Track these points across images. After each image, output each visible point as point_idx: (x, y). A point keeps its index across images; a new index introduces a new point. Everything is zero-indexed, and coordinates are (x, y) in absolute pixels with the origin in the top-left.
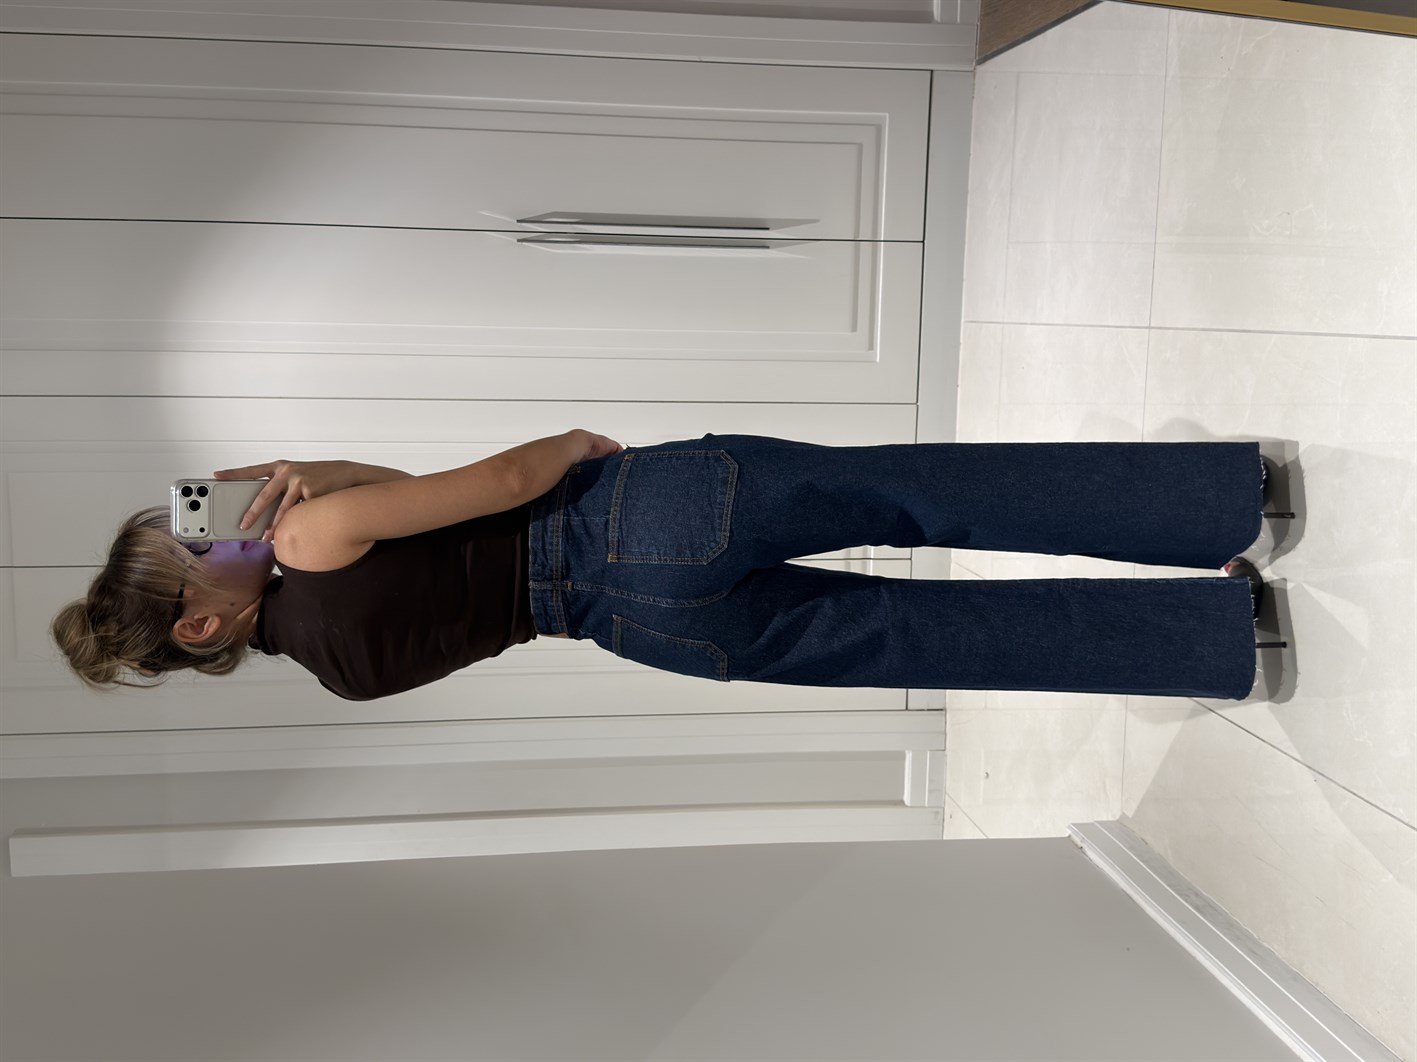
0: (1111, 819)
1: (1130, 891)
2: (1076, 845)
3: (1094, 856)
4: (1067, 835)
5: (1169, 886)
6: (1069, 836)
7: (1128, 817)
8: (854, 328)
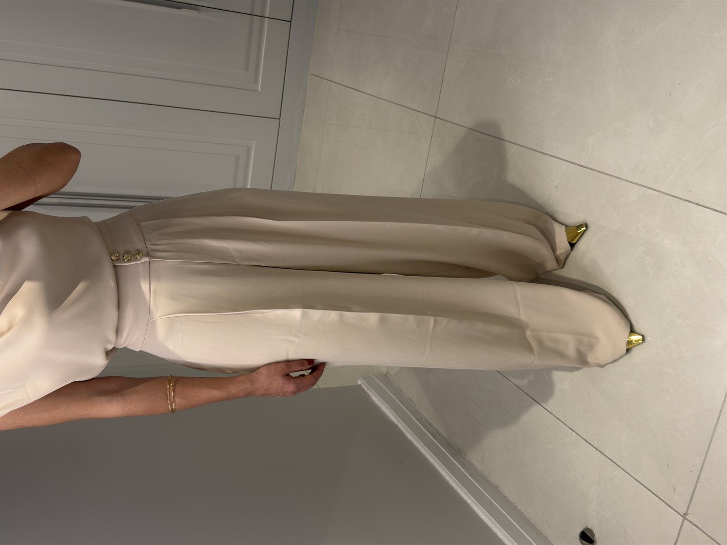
2: (364, 390)
3: (375, 398)
5: (417, 420)
6: (360, 384)
7: (391, 374)
8: (247, 69)
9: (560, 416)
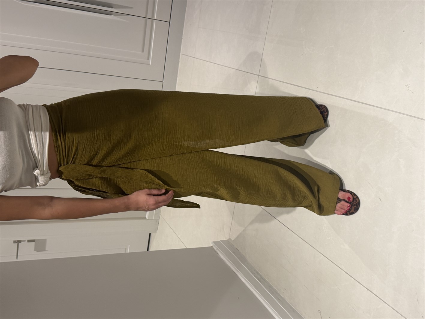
0: (225, 239)
1: (235, 271)
2: (215, 250)
3: (221, 255)
4: (211, 246)
5: (248, 269)
6: (212, 246)
7: (231, 240)
8: (143, 51)
9: (343, 267)
